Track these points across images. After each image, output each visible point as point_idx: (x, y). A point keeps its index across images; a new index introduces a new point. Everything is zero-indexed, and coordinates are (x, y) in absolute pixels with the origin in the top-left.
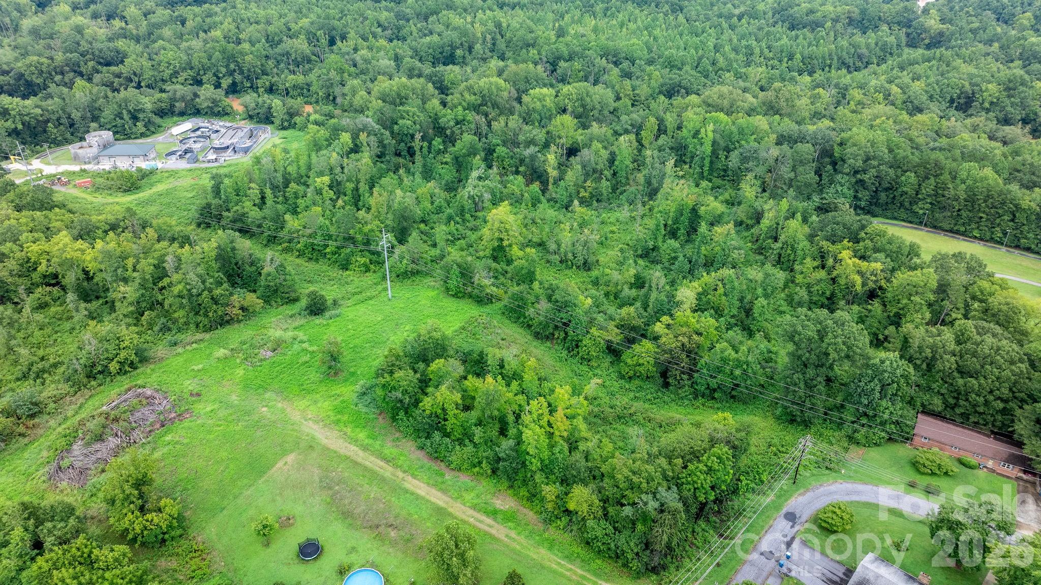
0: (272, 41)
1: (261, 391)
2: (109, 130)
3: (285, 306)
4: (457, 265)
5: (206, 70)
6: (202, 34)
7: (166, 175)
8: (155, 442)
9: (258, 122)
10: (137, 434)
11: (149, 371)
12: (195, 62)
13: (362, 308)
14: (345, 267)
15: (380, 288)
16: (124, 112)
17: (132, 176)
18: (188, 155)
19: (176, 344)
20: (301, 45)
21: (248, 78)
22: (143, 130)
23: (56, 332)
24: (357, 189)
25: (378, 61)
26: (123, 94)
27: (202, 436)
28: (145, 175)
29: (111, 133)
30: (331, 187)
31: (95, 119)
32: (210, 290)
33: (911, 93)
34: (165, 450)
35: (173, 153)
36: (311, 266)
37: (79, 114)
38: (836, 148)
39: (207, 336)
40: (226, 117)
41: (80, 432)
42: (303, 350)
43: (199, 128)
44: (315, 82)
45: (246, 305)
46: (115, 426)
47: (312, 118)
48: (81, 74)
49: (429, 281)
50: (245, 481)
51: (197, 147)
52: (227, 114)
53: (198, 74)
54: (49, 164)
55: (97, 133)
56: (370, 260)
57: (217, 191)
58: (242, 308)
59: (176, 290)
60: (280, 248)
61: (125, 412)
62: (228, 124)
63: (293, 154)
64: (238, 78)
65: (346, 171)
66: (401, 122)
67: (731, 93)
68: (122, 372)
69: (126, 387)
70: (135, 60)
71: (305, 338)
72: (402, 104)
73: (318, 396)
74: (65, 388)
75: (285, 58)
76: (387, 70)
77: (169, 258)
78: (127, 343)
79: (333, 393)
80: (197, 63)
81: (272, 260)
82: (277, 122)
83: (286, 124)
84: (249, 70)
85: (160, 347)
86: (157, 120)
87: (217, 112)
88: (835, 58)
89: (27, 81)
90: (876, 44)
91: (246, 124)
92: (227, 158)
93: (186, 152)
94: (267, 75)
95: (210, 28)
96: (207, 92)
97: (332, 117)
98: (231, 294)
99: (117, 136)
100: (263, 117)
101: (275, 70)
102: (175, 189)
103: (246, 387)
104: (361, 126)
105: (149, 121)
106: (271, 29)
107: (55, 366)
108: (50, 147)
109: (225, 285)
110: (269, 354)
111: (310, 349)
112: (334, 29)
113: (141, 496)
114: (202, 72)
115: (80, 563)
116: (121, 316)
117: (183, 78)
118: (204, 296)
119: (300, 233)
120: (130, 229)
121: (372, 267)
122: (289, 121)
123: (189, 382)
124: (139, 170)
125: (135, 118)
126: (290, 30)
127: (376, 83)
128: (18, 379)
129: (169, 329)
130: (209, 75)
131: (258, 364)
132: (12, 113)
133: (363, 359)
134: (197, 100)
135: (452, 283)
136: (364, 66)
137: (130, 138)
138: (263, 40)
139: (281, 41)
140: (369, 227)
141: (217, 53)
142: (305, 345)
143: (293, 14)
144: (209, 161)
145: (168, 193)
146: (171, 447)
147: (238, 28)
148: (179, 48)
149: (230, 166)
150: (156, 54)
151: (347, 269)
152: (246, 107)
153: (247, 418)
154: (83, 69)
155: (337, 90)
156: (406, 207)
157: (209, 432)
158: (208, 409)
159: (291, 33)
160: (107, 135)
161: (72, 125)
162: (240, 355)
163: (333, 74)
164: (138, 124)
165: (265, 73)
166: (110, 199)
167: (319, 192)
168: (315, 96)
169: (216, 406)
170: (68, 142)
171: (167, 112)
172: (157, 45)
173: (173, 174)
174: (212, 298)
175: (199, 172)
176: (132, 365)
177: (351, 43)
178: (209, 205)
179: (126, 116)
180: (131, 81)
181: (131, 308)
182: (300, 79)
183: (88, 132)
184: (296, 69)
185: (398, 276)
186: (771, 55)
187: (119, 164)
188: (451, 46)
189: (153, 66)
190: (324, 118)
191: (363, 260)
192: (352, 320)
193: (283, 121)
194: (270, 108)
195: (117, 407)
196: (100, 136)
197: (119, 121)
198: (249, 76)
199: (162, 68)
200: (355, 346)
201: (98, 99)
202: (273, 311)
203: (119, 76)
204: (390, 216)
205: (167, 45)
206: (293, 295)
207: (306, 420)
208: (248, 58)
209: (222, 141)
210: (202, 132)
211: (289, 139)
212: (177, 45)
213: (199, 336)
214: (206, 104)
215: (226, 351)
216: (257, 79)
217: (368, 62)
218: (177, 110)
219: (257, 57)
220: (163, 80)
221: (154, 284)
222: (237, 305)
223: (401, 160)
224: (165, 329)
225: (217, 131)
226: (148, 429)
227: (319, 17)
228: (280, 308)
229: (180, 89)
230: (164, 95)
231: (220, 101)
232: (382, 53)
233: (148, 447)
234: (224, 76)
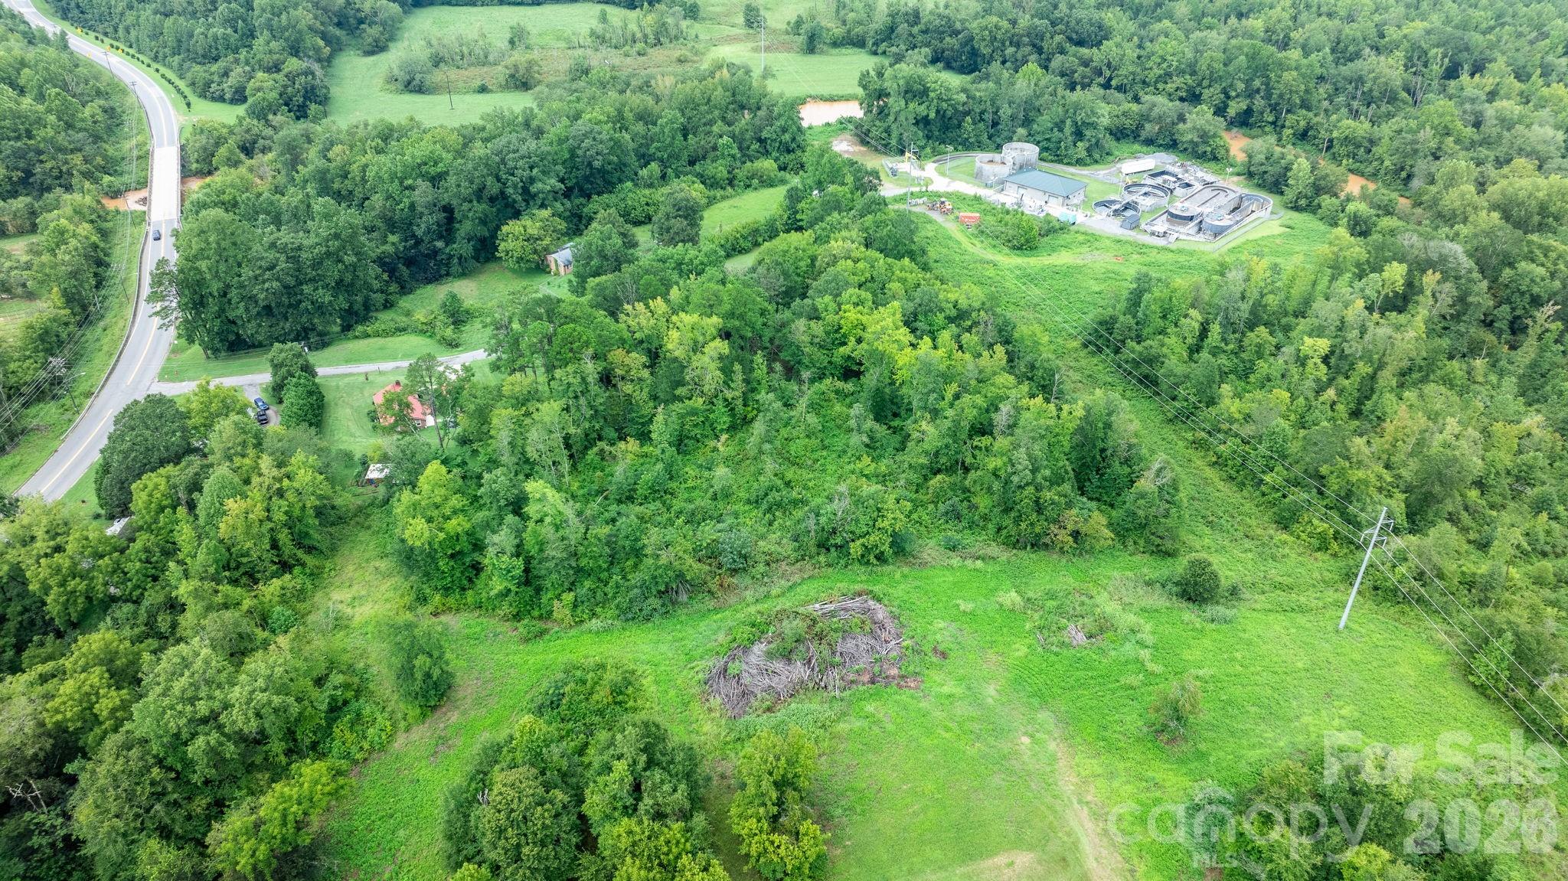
0: (1343, 52)
1: (1035, 701)
2: (1038, 143)
3: (1147, 555)
4: (1516, 634)
5: (1213, 80)
6: (1233, 20)
7: (1081, 238)
8: (850, 704)
9: (1259, 186)
10: (834, 677)
11: (898, 576)
12: (1203, 66)
13: (1278, 624)
14: (1284, 523)
15: (1330, 595)
16: (1068, 122)
17: (1031, 229)
18: (1129, 213)
19: (953, 548)
20: (1390, 69)
21: (1274, 108)
22: (1083, 154)
23: (824, 448)
24: (1373, 377)
25: (1528, 126)
26: (1078, 95)
27: (914, 732)
28: (1053, 230)
29: (1037, 149)
30: (1325, 360)
31: (1027, 122)
32: (1039, 488)
34: (857, 724)
35: (1105, 204)
36: (1225, 491)
37: (1009, 112)
39: (1005, 555)
40: (1212, 164)
41: (772, 629)
42: (1137, 660)
43: (1163, 173)
44: (1385, 141)
45: (1083, 530)
46: (813, 647)
47: (1351, 207)
48: (1040, 52)
49: (1436, 628)
50: (938, 854)
51: (1145, 203)
52: (1215, 158)
53: (1199, 85)
54: (943, 174)
55: (1020, 145)
56: (1337, 532)
57: (1135, 299)
58: (1076, 535)
59: (993, 463)
60: (1189, 436)
61: (836, 631)
62: (1210, 178)
63: (1284, 276)
64: (1259, 103)
65: (1367, 337)
66: (1523, 266)
68: (863, 560)
69: (858, 587)
70: (1118, 45)
71: (1150, 640)
72: (1541, 228)
73: (1121, 765)
74: (788, 548)
75: (1350, 88)
76: (1539, 148)
77: (1005, 408)
78: (885, 524)
79: (1150, 774)
80: (1204, 68)
81: (1160, 470)
82: (1290, 194)
83: (1303, 202)
84: (1281, 96)
85: (932, 543)
86: (1109, 143)
87: (1206, 153)
89: (973, 48)
91: (1238, 184)
92: (1182, 237)
93: (1127, 207)
94: (1309, 109)
95: (1250, 10)
96: (1201, 117)
97: (1389, 213)
98: (1070, 505)
99: (1045, 154)
100: (1269, 178)
101: (1326, 104)
102: (1079, 269)
103: (1018, 681)
104: (1435, 257)
105: (1097, 144)
106: (1348, 30)
107: (795, 503)
108: (956, 149)
109: (1067, 487)
110: (1081, 638)
111: (1151, 666)
112: (1467, 49)
113: (780, 803)
114: (1205, 83)
115: (661, 865)
116: (906, 465)
117: (1174, 86)
118: (1026, 493)
119: (1235, 427)
120: (981, 328)
121: (1335, 546)
122: (1310, 200)
123: (942, 625)
124: (1048, 219)
125: (1079, 135)
126: (1382, 36)
127: (1506, 170)
128: (749, 502)
129: (958, 517)
130: (1217, 89)
131: (1054, 648)
132: (932, 95)
133: (1232, 734)
134: (1181, 126)
135: (1486, 664)
136: (1494, 131)
137: (1060, 162)
138: (1327, 50)
139: (1357, 55)
140: (1360, 474)
141: (1242, 57)
142: (1145, 654)
143: (1402, 10)
144: (1153, 234)
145: (1069, 272)
146: (865, 724)
147: (1295, 18)
148: (1187, 37)
149: (1180, 251)
150: (1151, 41)
151: (1286, 528)
152: (1250, 157)
153: (991, 740)
154: (1045, 46)
155: (1422, 166)
156: (1455, 460)
157: (929, 732)
158: (946, 690)
159: (1383, 42)
160: (1031, 151)
161: (995, 124)
162: (1036, 616)
163: (1427, 134)
164: (1079, 144)
165: (1306, 105)
166: (990, 255)
167: (1302, 361)
168: (1375, 163)
169: (958, 691)
170: (980, 146)
171: (1126, 134)
172: (1158, 26)
173: (1092, 239)
174: (1037, 502)
175: (1130, 249)
176: (881, 558)
177: (1488, 81)
178: (1114, 319)
179: (1068, 128)
180: (1100, 73)
181: (924, 460)
182: (1361, 128)
183: (1010, 139)
184: (1363, 109)
185: (1376, 588)
187: (1027, 200)
189: (1139, 57)
190: (1373, 212)
191: (1322, 526)
192: (1249, 643)
193: (1300, 196)
194: (1288, 169)
195: (832, 614)
196: (1022, 150)
197: (1056, 134)
198: (1277, 104)
199: (1150, 64)
200: (1230, 702)
201: (1042, 94)
202: (1124, 558)
203: (1086, 63)
204: (1414, 464)
205: (1175, 30)
206: (1168, 545)
207: (1080, 802)
208: (1289, 76)
209: (1186, 204)
210: (1165, 181)
211: (1296, 232)
212: (1187, 33)
213: (994, 550)
214: (1190, 137)
215: (1018, 599)
216: (1288, 111)
217: (1507, 124)
218: (1144, 135)
219: (1303, 76)
220: (1144, 82)
221: (970, 437)
222: (1070, 527)
223: (1490, 338)
224: (955, 515)
225: (1188, 185)
226: (852, 677)
227: (1448, 21)
228: (1138, 558)
229: (1162, 104)
230: (1135, 107)
231: (1215, 136)
232: (1545, 113)
233: (837, 706)
234: (1238, 96)
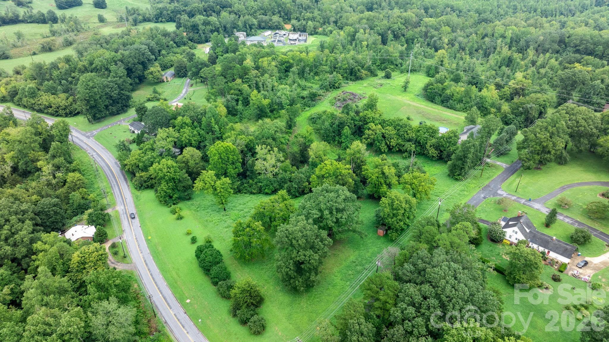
9: (300, 32)
16: (247, 25)
22: (254, 33)
33: (599, 23)
35: (274, 41)
38: (566, 39)
43: (276, 33)
48: (214, 12)
55: (240, 33)
62: (288, 32)
67: (515, 20)
83: (313, 32)
87: (279, 28)
88: (558, 11)
90: (579, 5)
96: (276, 18)
125: (251, 28)
132: (212, 23)
134: (270, 22)
160: (244, 33)
179: (248, 27)
186: (525, 10)
188: (371, 3)
189: (245, 8)
197: (245, 29)
199: (249, 9)
210: (279, 35)
214: (275, 24)
225: (285, 34)
231: (281, 23)
